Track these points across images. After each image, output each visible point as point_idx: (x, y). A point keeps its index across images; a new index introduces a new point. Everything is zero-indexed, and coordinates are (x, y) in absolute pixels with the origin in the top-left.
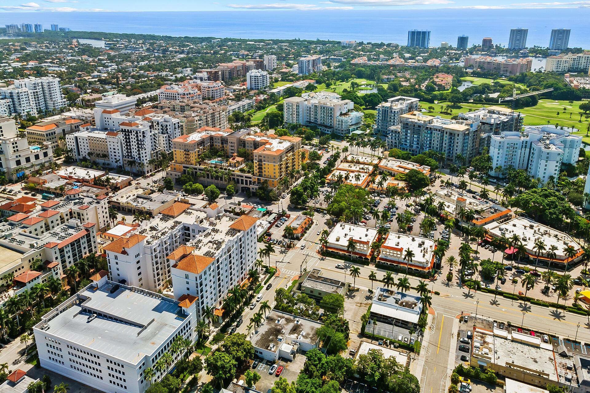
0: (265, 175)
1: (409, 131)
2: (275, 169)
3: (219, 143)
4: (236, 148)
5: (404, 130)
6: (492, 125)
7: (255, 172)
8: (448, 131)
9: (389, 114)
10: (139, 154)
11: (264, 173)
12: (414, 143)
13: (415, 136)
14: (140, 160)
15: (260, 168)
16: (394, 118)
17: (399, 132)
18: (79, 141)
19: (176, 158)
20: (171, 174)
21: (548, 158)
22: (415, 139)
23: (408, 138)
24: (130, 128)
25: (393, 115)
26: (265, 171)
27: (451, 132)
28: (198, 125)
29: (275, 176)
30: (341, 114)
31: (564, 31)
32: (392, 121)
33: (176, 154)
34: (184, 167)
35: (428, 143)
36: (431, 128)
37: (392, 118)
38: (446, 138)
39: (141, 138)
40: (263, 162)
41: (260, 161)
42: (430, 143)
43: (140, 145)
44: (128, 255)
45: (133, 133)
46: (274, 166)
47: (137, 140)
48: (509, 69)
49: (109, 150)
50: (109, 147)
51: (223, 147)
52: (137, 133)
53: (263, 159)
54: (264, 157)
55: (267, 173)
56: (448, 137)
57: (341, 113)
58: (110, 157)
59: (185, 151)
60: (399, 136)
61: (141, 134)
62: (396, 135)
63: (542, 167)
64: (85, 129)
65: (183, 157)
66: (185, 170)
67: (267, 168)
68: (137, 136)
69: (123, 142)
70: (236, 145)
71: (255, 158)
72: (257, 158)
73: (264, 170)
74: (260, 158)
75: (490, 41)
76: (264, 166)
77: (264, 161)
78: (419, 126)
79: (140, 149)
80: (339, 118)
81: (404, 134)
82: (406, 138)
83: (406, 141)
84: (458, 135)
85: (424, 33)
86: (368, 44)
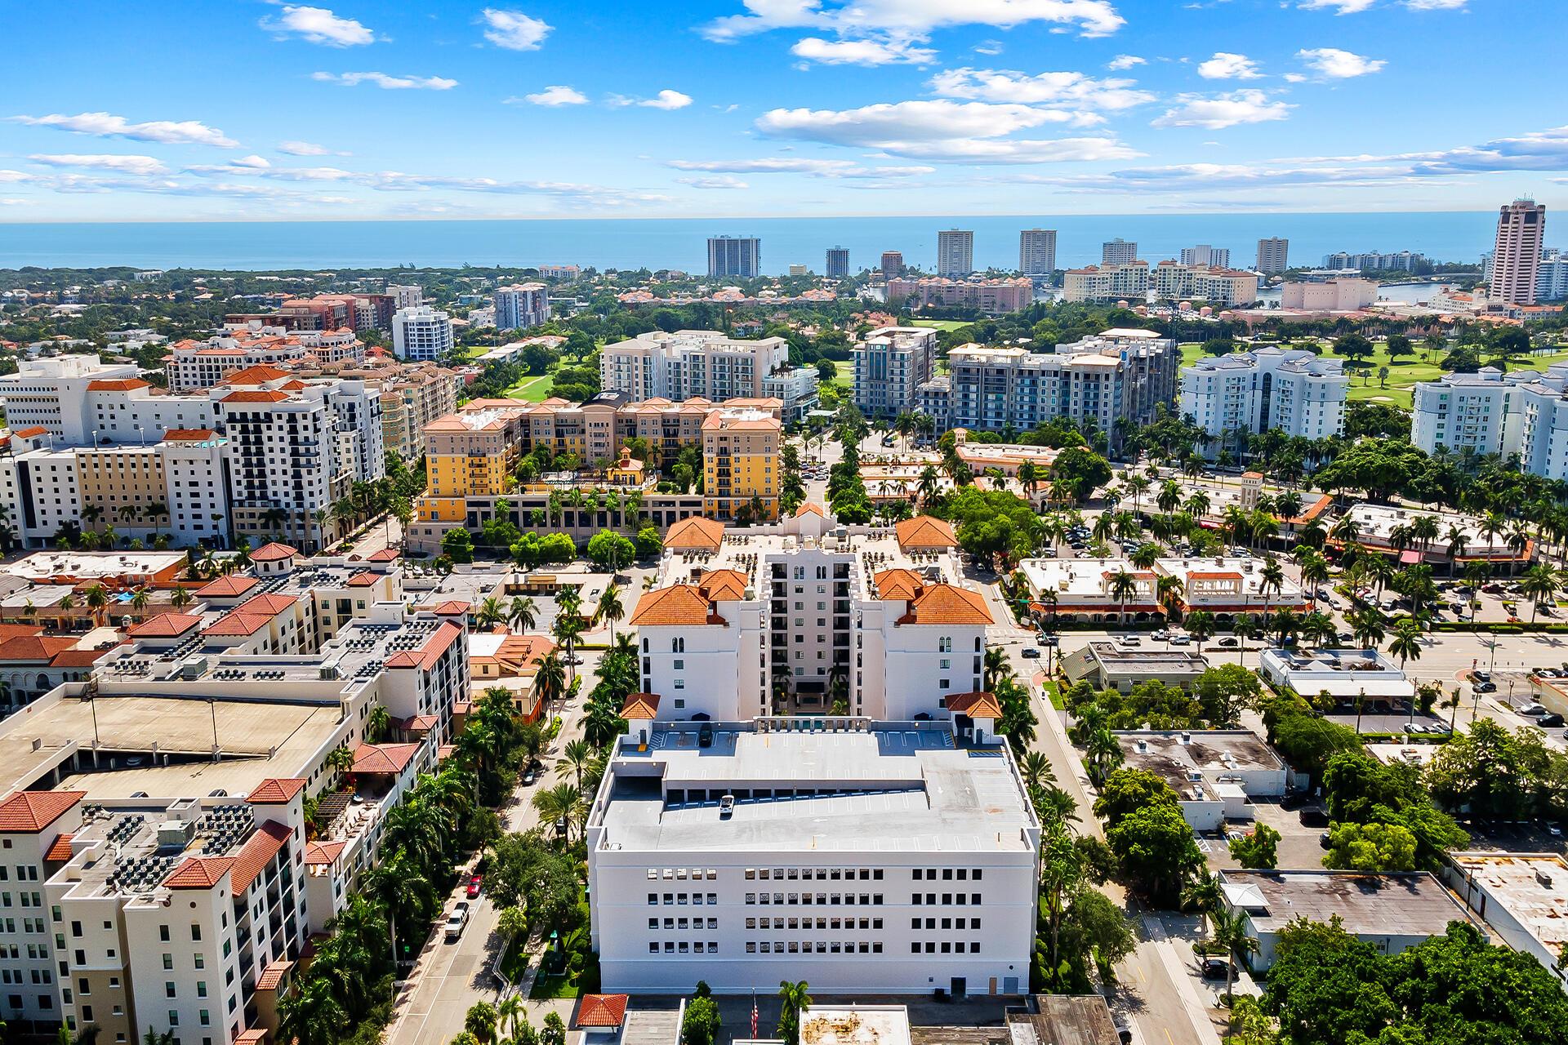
0: (738, 491)
1: (973, 388)
2: (768, 470)
3: (548, 433)
4: (611, 440)
5: (960, 387)
6: (1143, 360)
7: (707, 486)
8: (1081, 371)
9: (889, 363)
10: (298, 486)
11: (734, 486)
12: (989, 414)
13: (990, 397)
14: (300, 505)
15: (724, 473)
16: (902, 373)
17: (945, 394)
18: (33, 474)
19: (436, 481)
20: (428, 532)
21: (1323, 395)
22: (990, 406)
23: (973, 405)
24: (262, 408)
25: (897, 364)
26: (738, 481)
27: (1088, 371)
28: (406, 414)
29: (768, 490)
30: (773, 371)
31: (1045, 234)
32: (897, 379)
33: (435, 471)
34: (470, 504)
35: (1026, 408)
36: (1031, 372)
37: (897, 371)
38: (1076, 388)
39: (310, 433)
40: (734, 455)
41: (724, 451)
42: (1032, 408)
43: (300, 454)
44: (726, 625)
45: (276, 423)
46: (768, 460)
47: (294, 441)
48: (998, 300)
49: (172, 490)
50: (171, 479)
51: (561, 443)
52: (292, 418)
53: (732, 446)
54: (736, 440)
55: (743, 486)
56: (1082, 385)
57: (773, 368)
58: (174, 512)
59: (470, 455)
60: (945, 403)
61: (309, 422)
62: (936, 403)
63: (1314, 418)
64: (30, 444)
65: (460, 476)
66: (472, 515)
67: (743, 471)
68: (293, 430)
69: (232, 456)
70: (611, 430)
71: (706, 445)
72: (715, 445)
73: (734, 475)
74: (723, 444)
75: (899, 258)
76: (734, 466)
77: (737, 450)
78: (1000, 372)
79: (304, 471)
80: (771, 379)
81: (960, 396)
82: (966, 404)
83: (966, 414)
84: (1107, 377)
85: (745, 242)
86: (608, 272)
